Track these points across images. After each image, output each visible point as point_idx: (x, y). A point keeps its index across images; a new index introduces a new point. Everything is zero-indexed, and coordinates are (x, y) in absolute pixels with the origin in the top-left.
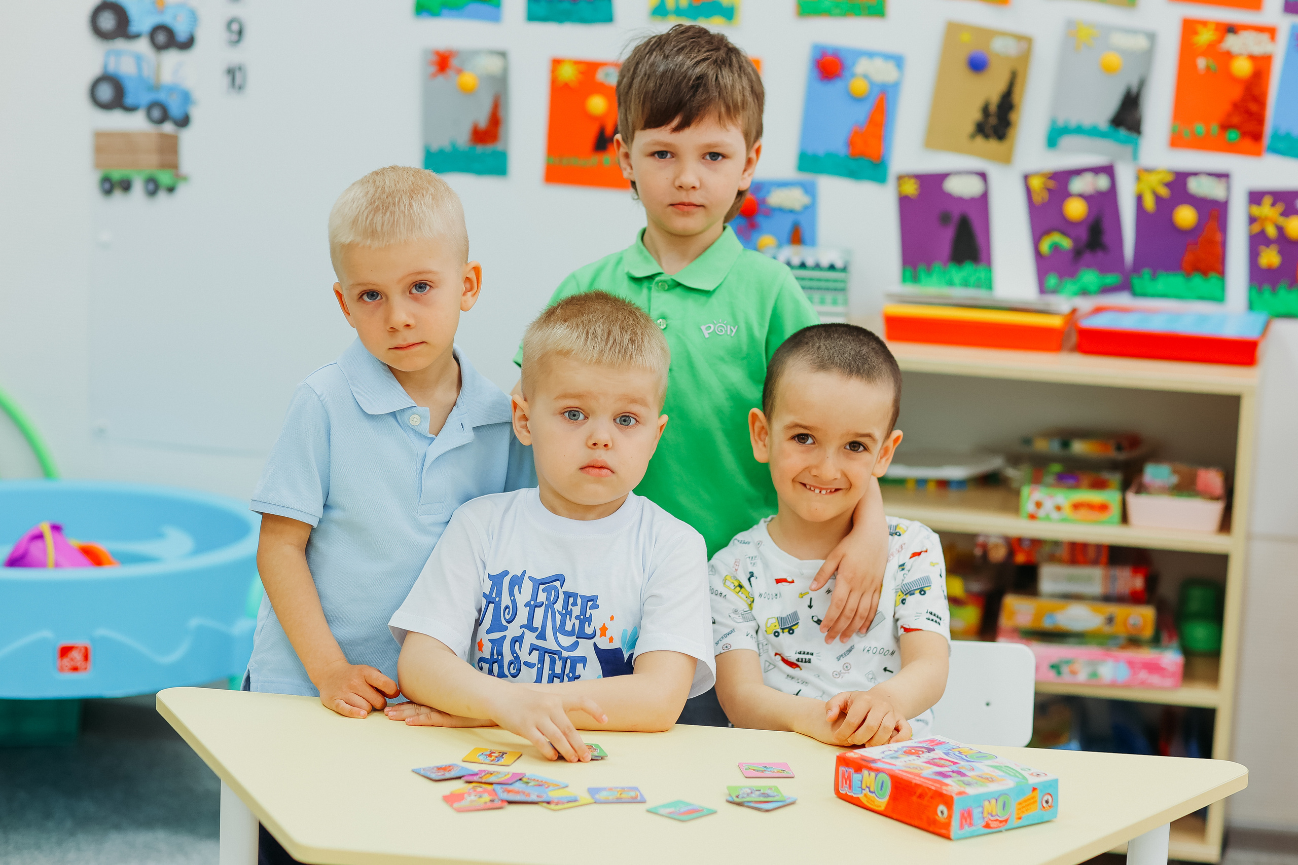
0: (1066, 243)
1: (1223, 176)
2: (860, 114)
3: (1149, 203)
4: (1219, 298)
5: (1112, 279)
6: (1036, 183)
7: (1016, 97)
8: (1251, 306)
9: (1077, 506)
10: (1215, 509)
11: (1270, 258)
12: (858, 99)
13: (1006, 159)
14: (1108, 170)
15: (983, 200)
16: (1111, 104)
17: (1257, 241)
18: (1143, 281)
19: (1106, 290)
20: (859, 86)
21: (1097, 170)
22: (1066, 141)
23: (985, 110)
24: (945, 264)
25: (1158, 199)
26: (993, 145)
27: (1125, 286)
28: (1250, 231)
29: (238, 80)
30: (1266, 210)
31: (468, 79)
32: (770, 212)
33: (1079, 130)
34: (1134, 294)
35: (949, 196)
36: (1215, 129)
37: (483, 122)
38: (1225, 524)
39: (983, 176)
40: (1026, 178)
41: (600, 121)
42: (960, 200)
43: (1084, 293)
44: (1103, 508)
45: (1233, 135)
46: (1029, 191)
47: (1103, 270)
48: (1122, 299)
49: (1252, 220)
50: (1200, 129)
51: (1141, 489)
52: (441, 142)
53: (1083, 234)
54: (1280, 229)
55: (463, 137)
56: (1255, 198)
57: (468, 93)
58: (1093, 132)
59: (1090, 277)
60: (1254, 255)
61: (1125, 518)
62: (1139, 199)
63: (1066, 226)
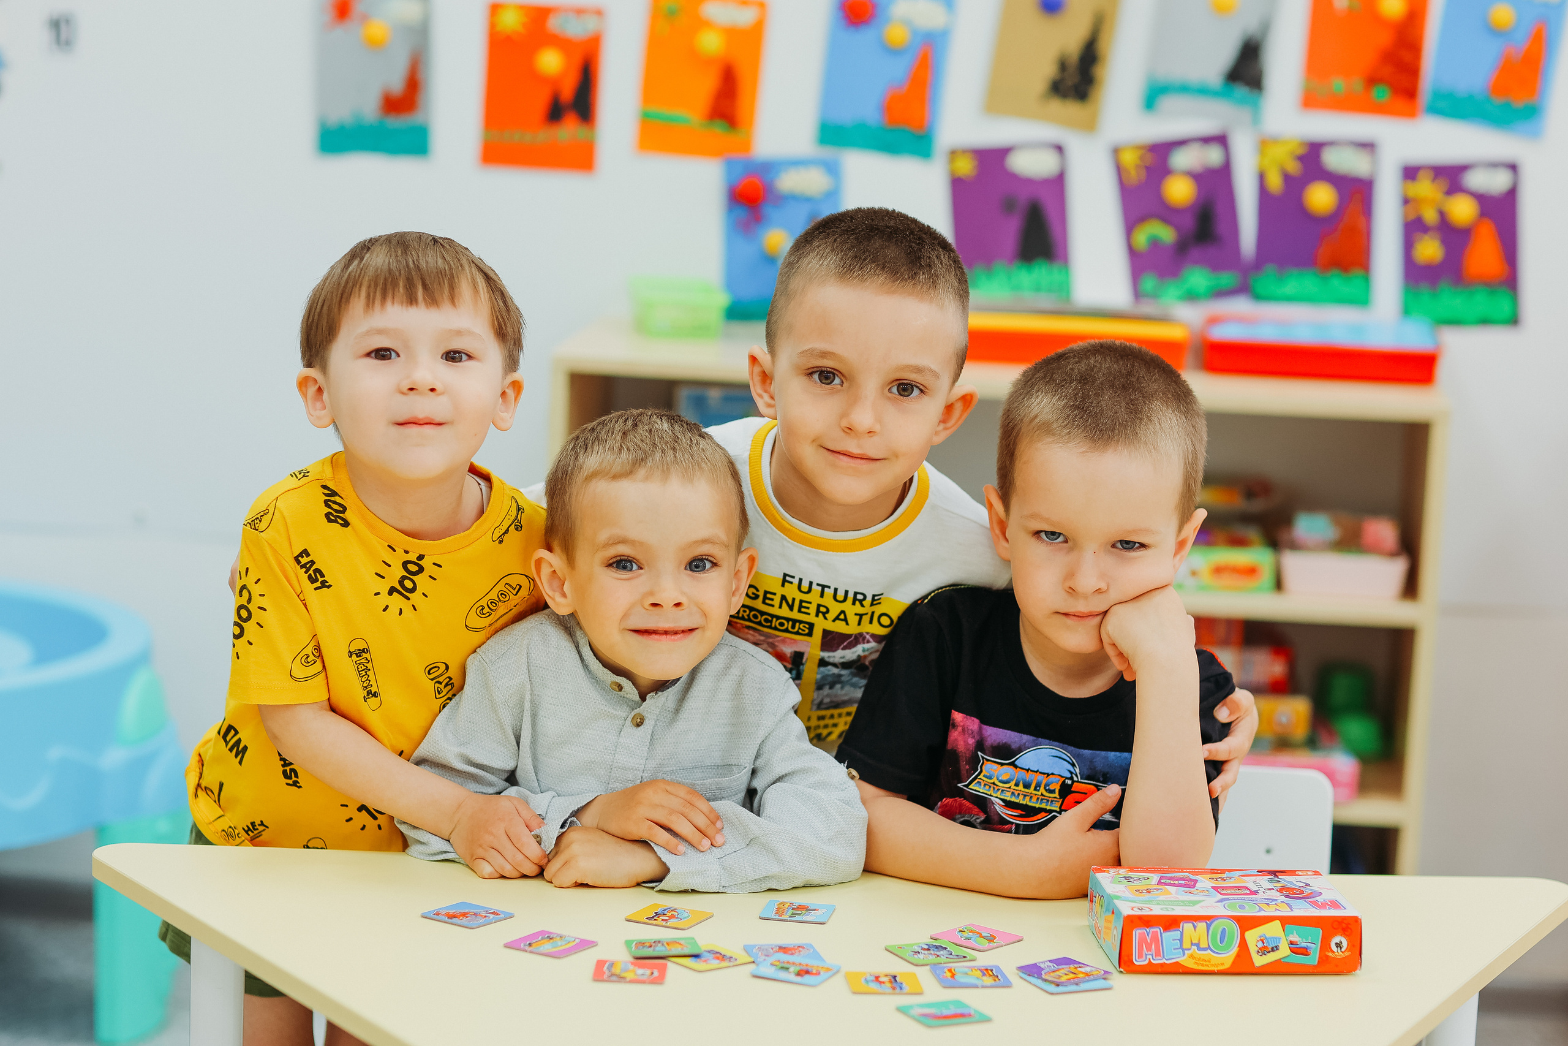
0: (1165, 234)
1: (1368, 146)
2: (898, 71)
3: (1275, 182)
4: (1362, 301)
5: (1227, 279)
6: (1130, 159)
7: (1102, 45)
8: (1406, 311)
9: (1219, 570)
10: (1397, 569)
11: (1430, 250)
12: (893, 51)
13: (1090, 126)
14: (1221, 140)
15: (1058, 183)
16: (1225, 55)
17: (1413, 228)
18: (1266, 281)
19: (1220, 294)
20: (897, 34)
21: (1207, 140)
22: (1168, 103)
23: (1063, 66)
24: (1011, 261)
25: (1287, 178)
26: (1071, 109)
27: (1243, 289)
28: (1405, 215)
29: (64, 35)
30: (1426, 189)
31: (377, 29)
32: (782, 199)
33: (1184, 89)
34: (1257, 297)
35: (1014, 177)
36: (1358, 85)
37: (396, 83)
38: (1411, 587)
39: (1059, 149)
40: (1116, 151)
41: (553, 82)
42: (1029, 182)
43: (1191, 297)
44: (1251, 571)
45: (1381, 93)
46: (1119, 169)
47: (1216, 267)
48: (1240, 305)
49: (1406, 201)
50: (1338, 85)
51: (1295, 546)
52: (341, 113)
53: (1189, 222)
54: (1442, 215)
55: (369, 106)
56: (1410, 173)
57: (375, 47)
58: (1202, 91)
59: (1198, 278)
60: (1408, 245)
61: (1279, 584)
62: (1262, 178)
63: (1166, 213)
